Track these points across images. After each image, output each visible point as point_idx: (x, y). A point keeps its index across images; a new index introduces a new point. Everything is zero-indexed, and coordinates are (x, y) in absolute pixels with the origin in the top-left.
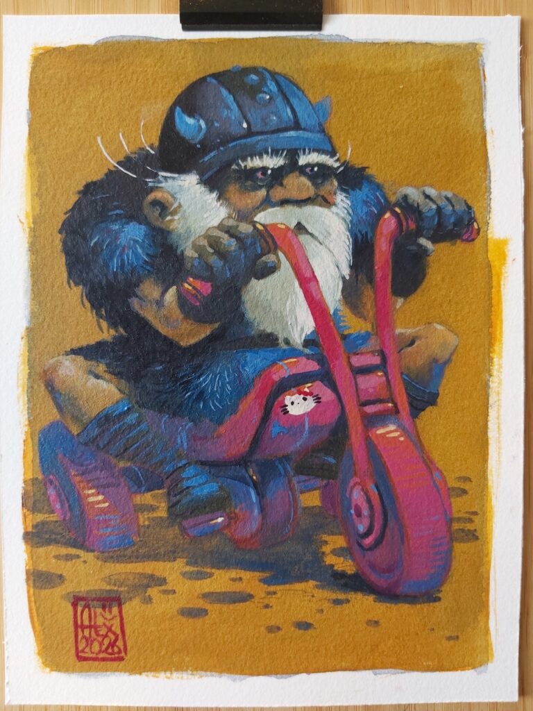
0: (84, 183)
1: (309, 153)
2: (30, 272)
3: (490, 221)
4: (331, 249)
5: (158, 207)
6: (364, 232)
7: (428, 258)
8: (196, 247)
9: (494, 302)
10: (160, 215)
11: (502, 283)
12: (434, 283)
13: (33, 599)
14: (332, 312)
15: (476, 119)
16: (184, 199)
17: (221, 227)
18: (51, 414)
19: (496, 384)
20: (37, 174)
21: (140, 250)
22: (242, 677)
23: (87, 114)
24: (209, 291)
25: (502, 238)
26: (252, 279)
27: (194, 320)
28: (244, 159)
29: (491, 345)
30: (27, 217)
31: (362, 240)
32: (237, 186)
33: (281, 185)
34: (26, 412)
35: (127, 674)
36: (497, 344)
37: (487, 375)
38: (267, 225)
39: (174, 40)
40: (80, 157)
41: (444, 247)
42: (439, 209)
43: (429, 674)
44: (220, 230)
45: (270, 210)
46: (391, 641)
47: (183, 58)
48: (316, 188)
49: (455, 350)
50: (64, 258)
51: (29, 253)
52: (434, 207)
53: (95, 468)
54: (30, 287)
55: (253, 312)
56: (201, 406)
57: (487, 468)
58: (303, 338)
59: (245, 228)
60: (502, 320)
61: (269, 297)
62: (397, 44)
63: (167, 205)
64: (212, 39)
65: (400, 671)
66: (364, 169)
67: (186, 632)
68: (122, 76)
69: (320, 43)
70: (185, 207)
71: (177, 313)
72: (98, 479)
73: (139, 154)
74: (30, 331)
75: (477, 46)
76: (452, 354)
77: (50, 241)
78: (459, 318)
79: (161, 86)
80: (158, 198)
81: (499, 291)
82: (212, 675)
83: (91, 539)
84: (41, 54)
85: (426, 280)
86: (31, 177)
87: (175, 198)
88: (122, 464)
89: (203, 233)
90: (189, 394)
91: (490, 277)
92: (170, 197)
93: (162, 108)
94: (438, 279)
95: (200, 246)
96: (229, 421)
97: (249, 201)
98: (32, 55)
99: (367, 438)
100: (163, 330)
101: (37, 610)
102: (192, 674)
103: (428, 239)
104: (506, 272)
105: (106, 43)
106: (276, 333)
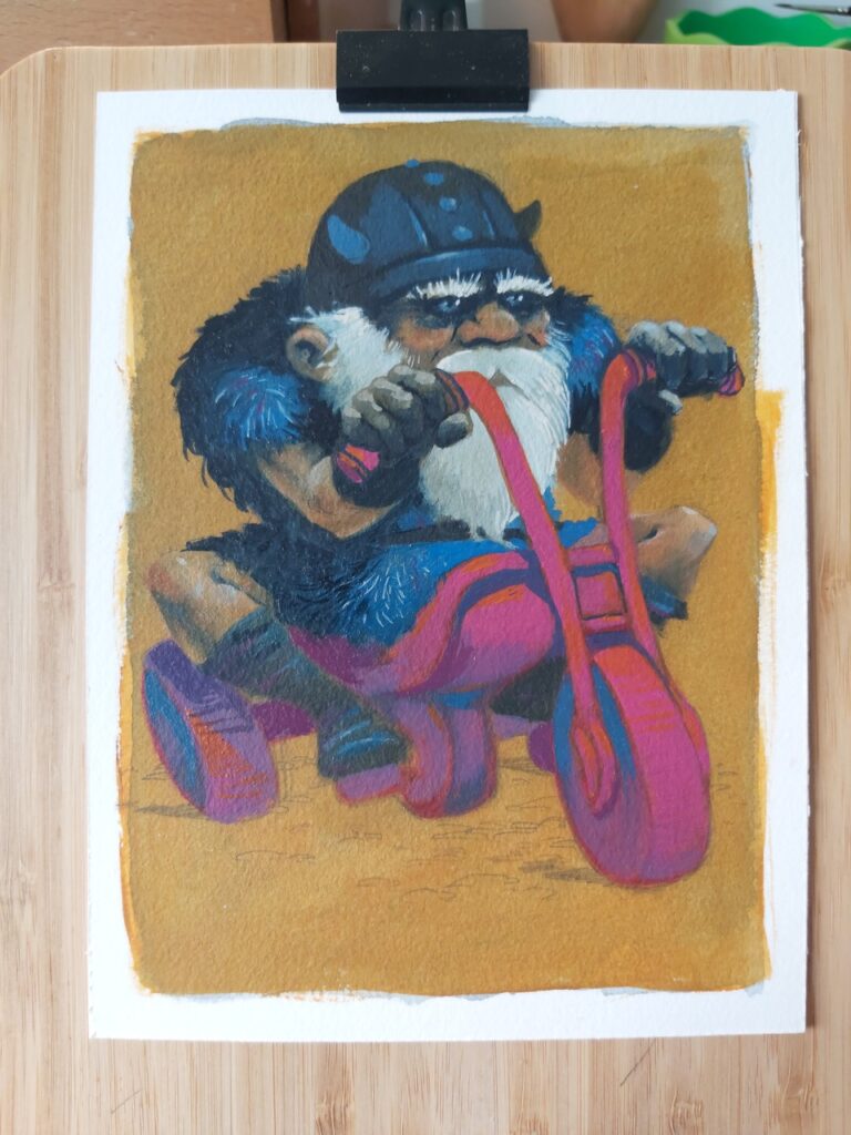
0: (206, 317)
1: (512, 277)
2: (132, 439)
3: (758, 368)
4: (542, 406)
5: (306, 350)
6: (586, 383)
7: (674, 418)
8: (357, 404)
9: (765, 477)
10: (310, 361)
11: (775, 451)
12: (682, 452)
13: (129, 889)
14: (543, 492)
15: (738, 229)
16: (342, 339)
17: (392, 377)
18: (159, 631)
19: (769, 590)
20: (142, 305)
21: (282, 409)
22: (421, 997)
23: (211, 223)
24: (376, 464)
25: (774, 390)
26: (435, 447)
27: (356, 504)
28: (423, 285)
29: (761, 535)
30: (128, 364)
31: (583, 394)
32: (414, 322)
33: (474, 320)
34: (124, 629)
35: (260, 995)
36: (769, 534)
37: (756, 576)
38: (454, 374)
39: (328, 125)
40: (201, 283)
41: (696, 402)
42: (689, 351)
43: (681, 995)
44: (391, 381)
45: (460, 354)
46: (627, 947)
47: (340, 149)
48: (522, 324)
49: (712, 542)
50: (178, 420)
51: (131, 412)
52: (682, 349)
53: (219, 706)
54: (132, 458)
55: (436, 492)
56: (365, 619)
57: (757, 704)
58: (503, 527)
59: (426, 379)
60: (775, 503)
61: (457, 472)
62: (630, 129)
63: (318, 347)
64: (380, 124)
65: (641, 990)
66: (586, 298)
67: (342, 933)
68: (258, 173)
69: (525, 129)
70: (343, 349)
71: (332, 494)
72: (222, 720)
73: (281, 279)
74: (132, 518)
75: (740, 131)
76: (707, 549)
77: (160, 396)
78: (717, 499)
79: (310, 187)
80: (307, 339)
81: (771, 462)
82: (378, 996)
83: (212, 804)
84: (147, 143)
85: (671, 448)
86: (134, 309)
87: (329, 338)
88: (256, 700)
89: (367, 386)
90: (348, 603)
91: (760, 444)
92: (323, 337)
93: (312, 217)
94: (688, 446)
95: (363, 402)
96: (403, 640)
97: (431, 342)
98: (135, 144)
99: (592, 665)
100: (313, 517)
101: (135, 905)
102: (351, 995)
103: (674, 392)
104: (780, 437)
105: (236, 128)
106: (466, 521)
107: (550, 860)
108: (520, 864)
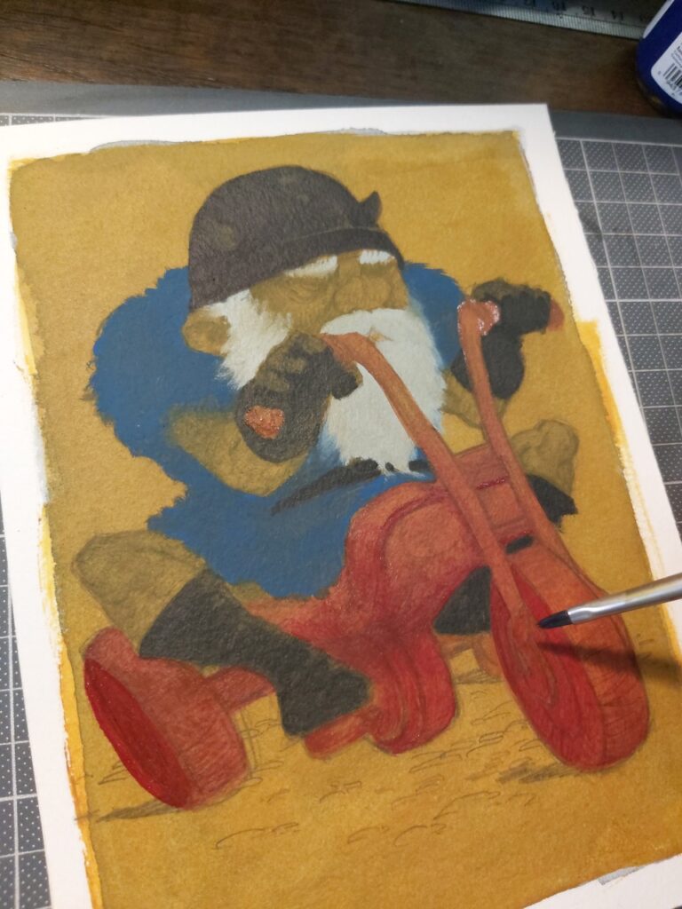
2: (41, 431)
3: (572, 305)
12: (535, 376)
15: (530, 204)
16: (232, 317)
19: (632, 477)
20: (34, 308)
25: (589, 321)
26: (332, 399)
29: (613, 434)
30: (28, 363)
34: (57, 624)
36: (618, 432)
37: (619, 467)
41: (534, 337)
45: (338, 319)
51: (36, 407)
54: (42, 450)
58: (407, 460)
60: (615, 406)
62: (434, 136)
68: (131, 185)
69: (353, 137)
74: (49, 508)
75: (513, 134)
80: (198, 319)
84: (21, 168)
86: (27, 312)
88: (208, 671)
91: (591, 362)
92: (214, 317)
94: (538, 371)
98: (9, 170)
104: (604, 355)
105: (104, 150)
106: (374, 459)
107: (522, 765)
108: (497, 776)
